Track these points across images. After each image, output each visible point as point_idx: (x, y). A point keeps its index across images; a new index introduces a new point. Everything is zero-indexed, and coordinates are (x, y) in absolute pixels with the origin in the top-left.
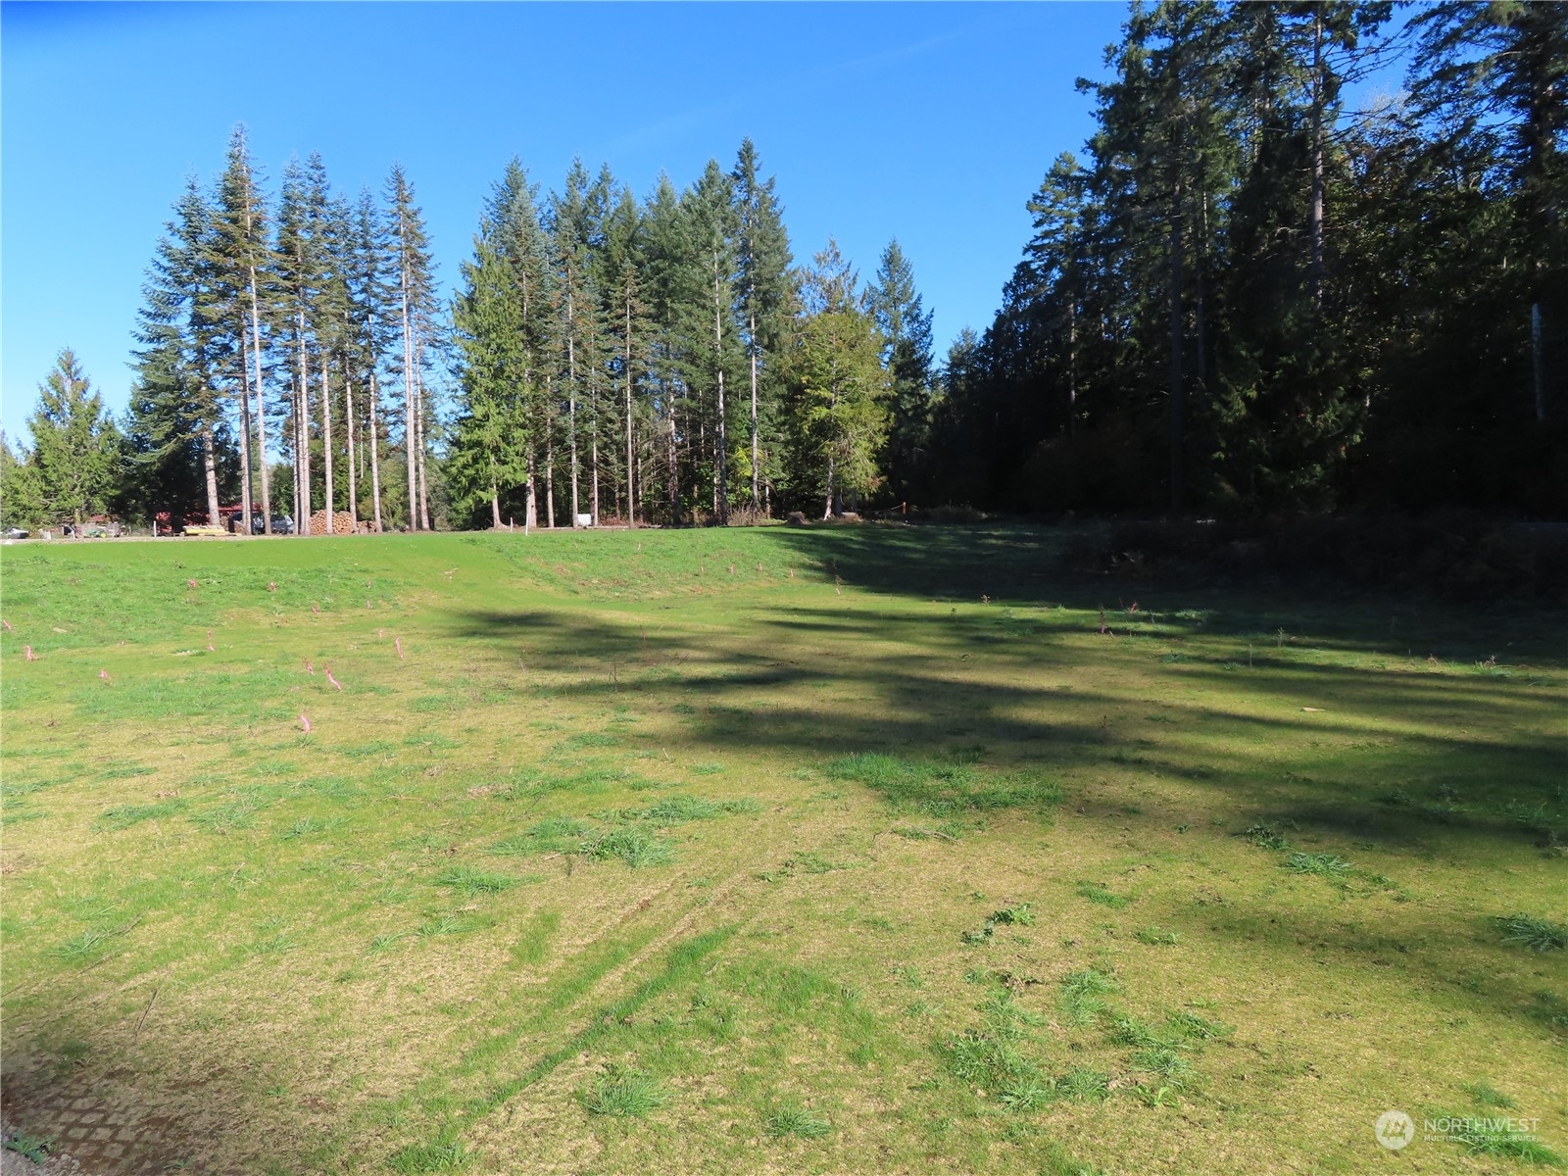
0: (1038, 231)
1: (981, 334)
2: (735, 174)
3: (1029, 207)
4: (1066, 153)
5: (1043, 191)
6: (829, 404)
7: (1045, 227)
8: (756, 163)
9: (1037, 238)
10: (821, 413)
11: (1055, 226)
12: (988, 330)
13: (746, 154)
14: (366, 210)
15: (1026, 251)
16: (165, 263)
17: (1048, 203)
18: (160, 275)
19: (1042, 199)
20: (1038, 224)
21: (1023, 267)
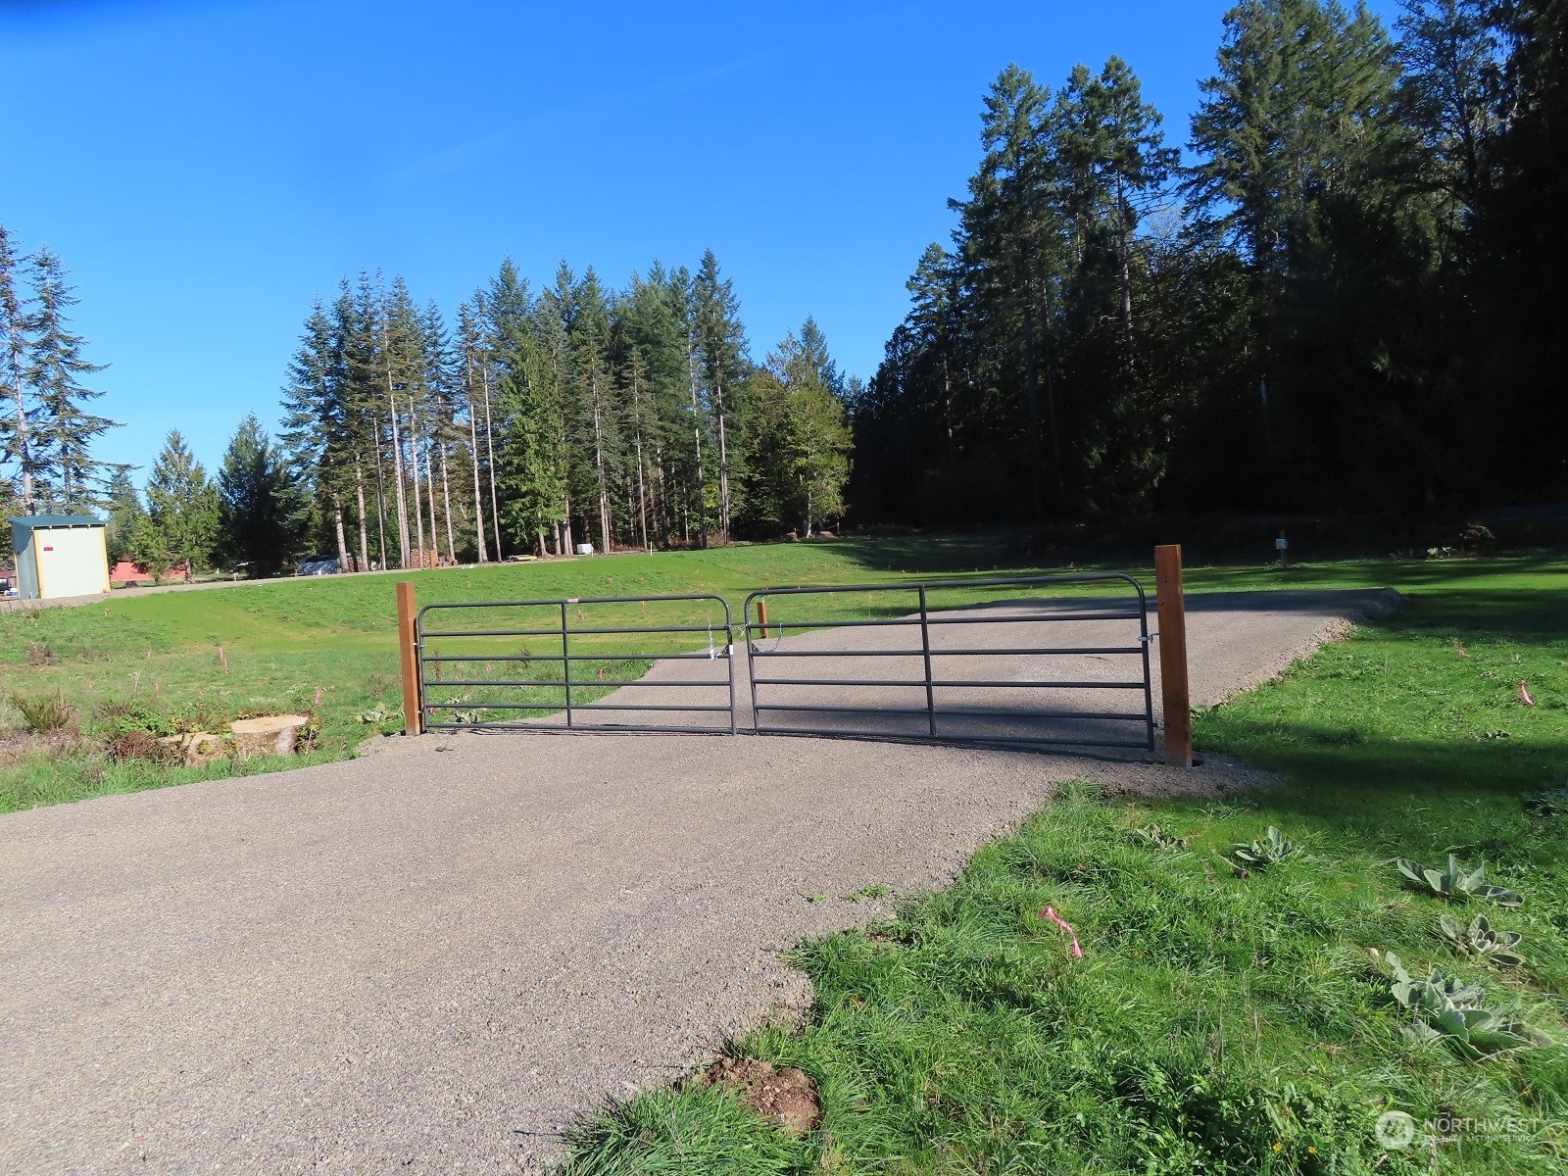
0: (916, 305)
1: (866, 382)
2: (699, 277)
3: (908, 285)
4: (934, 244)
5: (918, 274)
6: (805, 454)
7: (922, 302)
8: (716, 269)
9: (915, 310)
10: (802, 462)
11: (929, 301)
12: (872, 379)
13: (709, 262)
14: (433, 318)
15: (907, 320)
16: (300, 366)
17: (923, 283)
18: (295, 374)
19: (917, 279)
20: (916, 299)
21: (901, 330)
